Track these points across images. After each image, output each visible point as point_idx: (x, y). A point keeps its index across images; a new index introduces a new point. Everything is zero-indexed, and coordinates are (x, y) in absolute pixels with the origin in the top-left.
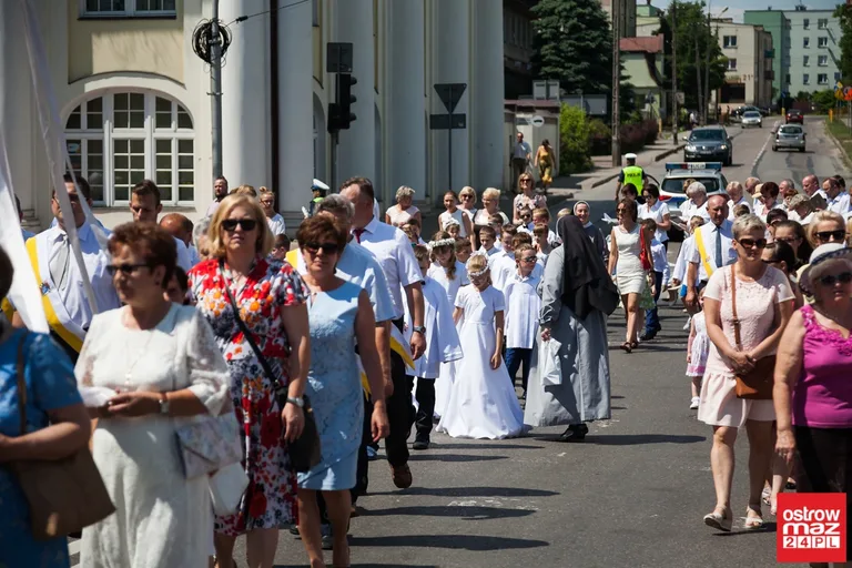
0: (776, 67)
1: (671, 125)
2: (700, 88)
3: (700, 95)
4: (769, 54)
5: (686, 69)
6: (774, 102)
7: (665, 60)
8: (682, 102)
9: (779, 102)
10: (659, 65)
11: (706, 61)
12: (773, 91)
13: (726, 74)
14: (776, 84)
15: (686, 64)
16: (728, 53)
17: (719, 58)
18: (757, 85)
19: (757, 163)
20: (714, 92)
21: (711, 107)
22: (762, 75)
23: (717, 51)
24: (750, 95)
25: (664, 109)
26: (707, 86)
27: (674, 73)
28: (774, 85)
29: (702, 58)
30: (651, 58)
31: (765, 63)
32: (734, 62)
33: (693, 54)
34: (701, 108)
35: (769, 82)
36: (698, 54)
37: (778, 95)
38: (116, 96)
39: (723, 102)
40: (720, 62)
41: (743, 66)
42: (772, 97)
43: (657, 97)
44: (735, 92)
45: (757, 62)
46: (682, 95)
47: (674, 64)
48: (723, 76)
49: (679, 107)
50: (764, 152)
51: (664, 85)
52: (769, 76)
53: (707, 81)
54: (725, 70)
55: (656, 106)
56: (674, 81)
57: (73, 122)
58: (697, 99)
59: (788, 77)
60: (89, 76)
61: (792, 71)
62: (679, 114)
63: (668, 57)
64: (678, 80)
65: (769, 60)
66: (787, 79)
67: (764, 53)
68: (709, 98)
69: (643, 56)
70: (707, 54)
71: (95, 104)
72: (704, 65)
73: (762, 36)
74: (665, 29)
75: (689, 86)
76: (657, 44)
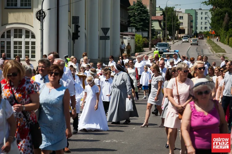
0: (194, 25)
1: (165, 40)
2: (173, 30)
3: (173, 32)
4: (192, 21)
5: (169, 25)
6: (193, 34)
7: (164, 22)
8: (168, 34)
9: (194, 34)
10: (162, 24)
11: (175, 23)
12: (193, 31)
13: (180, 26)
14: (194, 29)
15: (169, 23)
16: (181, 21)
17: (178, 22)
18: (188, 29)
19: (188, 50)
20: (177, 31)
21: (176, 35)
22: (190, 26)
23: (177, 20)
24: (186, 32)
25: (163, 36)
26: (175, 30)
27: (166, 26)
28: (193, 30)
29: (173, 22)
30: (160, 22)
31: (191, 24)
32: (182, 23)
33: (171, 21)
34: (173, 35)
35: (191, 29)
36: (172, 21)
37: (194, 32)
38: (14, 29)
39: (179, 34)
40: (178, 23)
41: (185, 25)
42: (192, 33)
43: (161, 32)
44: (182, 31)
45: (188, 23)
46: (168, 32)
47: (166, 24)
48: (179, 27)
49: (167, 35)
50: (190, 48)
51: (163, 29)
52: (192, 27)
53: (175, 28)
55: (161, 35)
56: (166, 28)
57: (3, 36)
58: (172, 33)
59: (197, 27)
60: (7, 24)
61: (198, 26)
62: (167, 37)
63: (165, 22)
64: (167, 28)
65: (191, 23)
66: (196, 28)
67: (190, 21)
68: (175, 33)
69: (158, 21)
70: (175, 21)
71: (9, 31)
72: (174, 24)
73: (190, 16)
74: (164, 14)
75: (170, 29)
76: (161, 18)
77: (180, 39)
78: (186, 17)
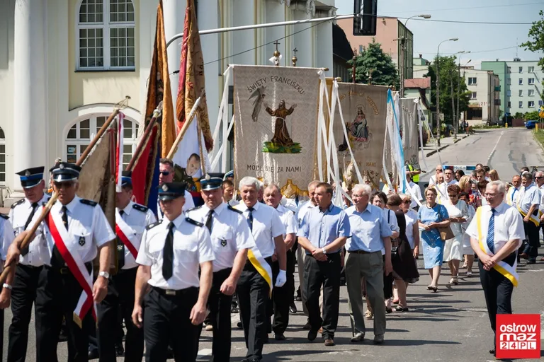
0: (502, 97)
1: (436, 134)
2: (454, 111)
3: (454, 115)
4: (497, 89)
5: (445, 99)
6: (501, 119)
7: (432, 94)
8: (443, 119)
9: (504, 119)
10: (428, 96)
11: (458, 93)
12: (500, 112)
13: (470, 101)
14: (502, 107)
15: (445, 95)
16: (471, 88)
17: (466, 91)
18: (489, 108)
19: (491, 158)
20: (462, 114)
21: (460, 122)
22: (493, 101)
23: (464, 87)
24: (485, 115)
25: (431, 124)
26: (458, 109)
27: (438, 102)
28: (500, 109)
29: (455, 92)
30: (423, 92)
31: (495, 94)
32: (475, 94)
33: (450, 89)
34: (454, 123)
35: (497, 107)
36: (452, 90)
37: (503, 115)
38: (98, 118)
40: (466, 94)
41: (481, 99)
42: (499, 116)
43: (427, 117)
44: (476, 113)
45: (490, 94)
46: (443, 115)
47: (438, 96)
48: (468, 103)
49: (441, 122)
50: (495, 151)
51: (432, 109)
52: (497, 102)
53: (458, 106)
54: (469, 99)
55: (426, 122)
56: (438, 107)
57: (72, 134)
58: (452, 117)
59: (509, 103)
60: (81, 106)
61: (511, 99)
62: (441, 127)
63: (433, 91)
64: (440, 106)
65: (497, 93)
66: (509, 105)
67: (495, 89)
68: (460, 117)
69: (418, 91)
70: (458, 89)
71: (85, 123)
72: (456, 95)
73: (493, 77)
74: (431, 73)
75: (447, 109)
76: (426, 83)
77: (471, 131)
78: (483, 80)
